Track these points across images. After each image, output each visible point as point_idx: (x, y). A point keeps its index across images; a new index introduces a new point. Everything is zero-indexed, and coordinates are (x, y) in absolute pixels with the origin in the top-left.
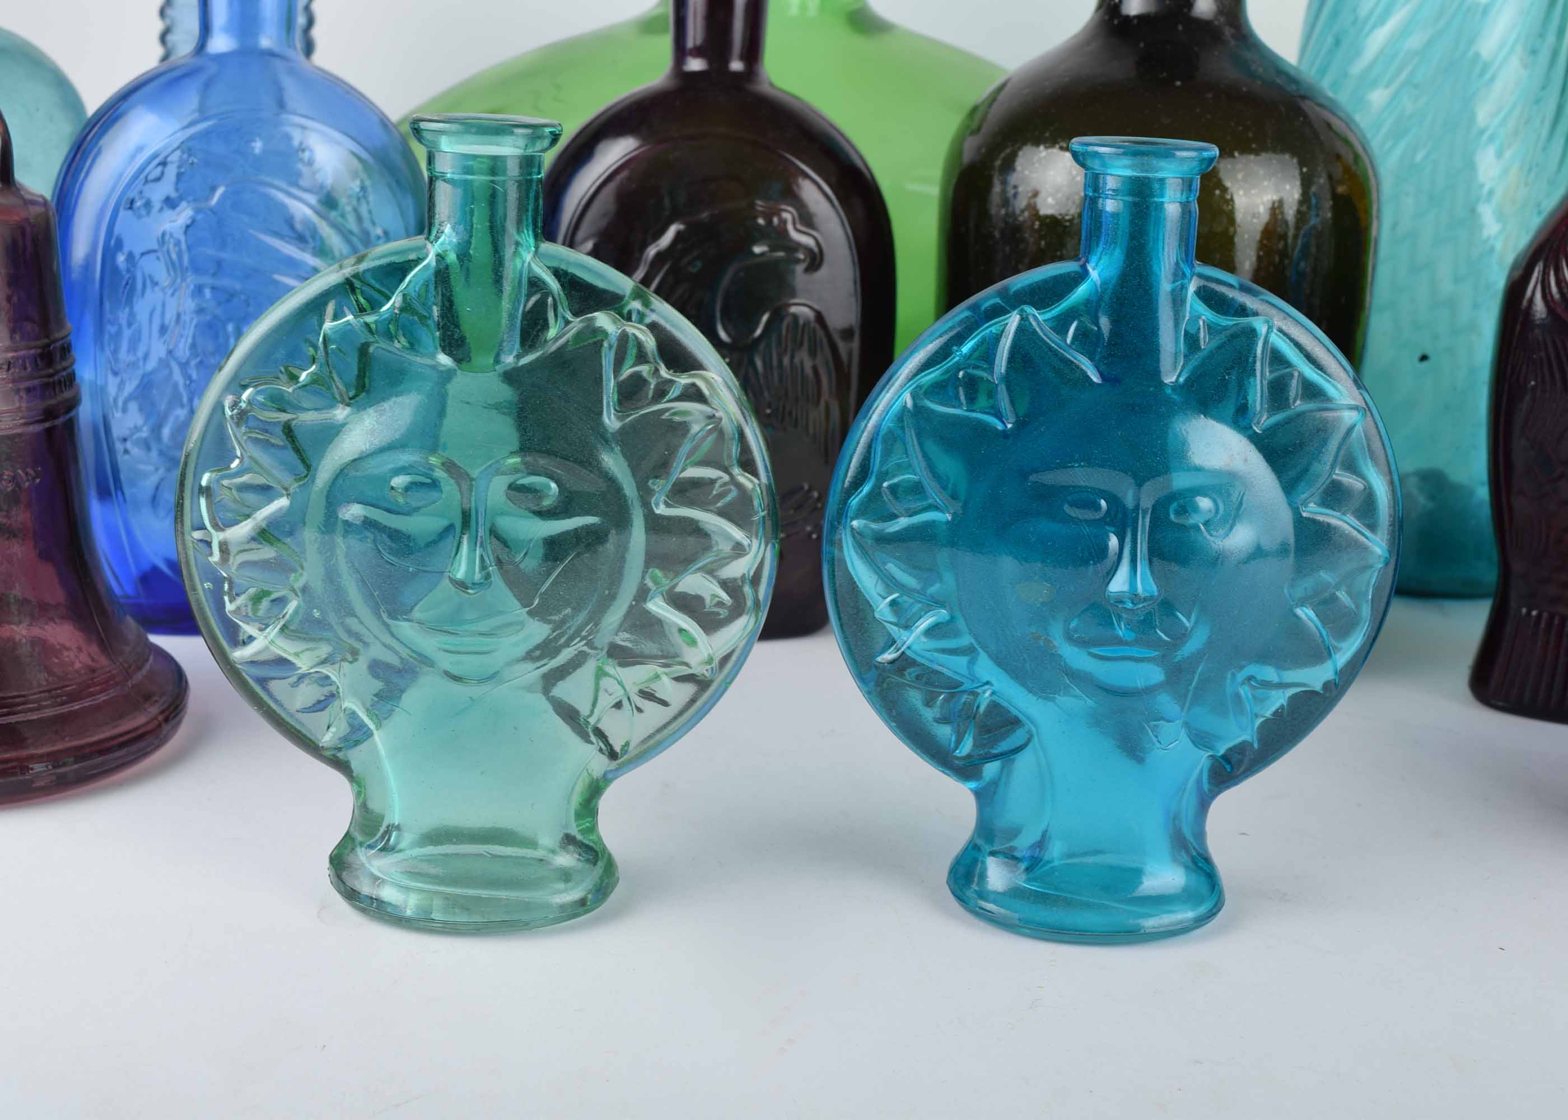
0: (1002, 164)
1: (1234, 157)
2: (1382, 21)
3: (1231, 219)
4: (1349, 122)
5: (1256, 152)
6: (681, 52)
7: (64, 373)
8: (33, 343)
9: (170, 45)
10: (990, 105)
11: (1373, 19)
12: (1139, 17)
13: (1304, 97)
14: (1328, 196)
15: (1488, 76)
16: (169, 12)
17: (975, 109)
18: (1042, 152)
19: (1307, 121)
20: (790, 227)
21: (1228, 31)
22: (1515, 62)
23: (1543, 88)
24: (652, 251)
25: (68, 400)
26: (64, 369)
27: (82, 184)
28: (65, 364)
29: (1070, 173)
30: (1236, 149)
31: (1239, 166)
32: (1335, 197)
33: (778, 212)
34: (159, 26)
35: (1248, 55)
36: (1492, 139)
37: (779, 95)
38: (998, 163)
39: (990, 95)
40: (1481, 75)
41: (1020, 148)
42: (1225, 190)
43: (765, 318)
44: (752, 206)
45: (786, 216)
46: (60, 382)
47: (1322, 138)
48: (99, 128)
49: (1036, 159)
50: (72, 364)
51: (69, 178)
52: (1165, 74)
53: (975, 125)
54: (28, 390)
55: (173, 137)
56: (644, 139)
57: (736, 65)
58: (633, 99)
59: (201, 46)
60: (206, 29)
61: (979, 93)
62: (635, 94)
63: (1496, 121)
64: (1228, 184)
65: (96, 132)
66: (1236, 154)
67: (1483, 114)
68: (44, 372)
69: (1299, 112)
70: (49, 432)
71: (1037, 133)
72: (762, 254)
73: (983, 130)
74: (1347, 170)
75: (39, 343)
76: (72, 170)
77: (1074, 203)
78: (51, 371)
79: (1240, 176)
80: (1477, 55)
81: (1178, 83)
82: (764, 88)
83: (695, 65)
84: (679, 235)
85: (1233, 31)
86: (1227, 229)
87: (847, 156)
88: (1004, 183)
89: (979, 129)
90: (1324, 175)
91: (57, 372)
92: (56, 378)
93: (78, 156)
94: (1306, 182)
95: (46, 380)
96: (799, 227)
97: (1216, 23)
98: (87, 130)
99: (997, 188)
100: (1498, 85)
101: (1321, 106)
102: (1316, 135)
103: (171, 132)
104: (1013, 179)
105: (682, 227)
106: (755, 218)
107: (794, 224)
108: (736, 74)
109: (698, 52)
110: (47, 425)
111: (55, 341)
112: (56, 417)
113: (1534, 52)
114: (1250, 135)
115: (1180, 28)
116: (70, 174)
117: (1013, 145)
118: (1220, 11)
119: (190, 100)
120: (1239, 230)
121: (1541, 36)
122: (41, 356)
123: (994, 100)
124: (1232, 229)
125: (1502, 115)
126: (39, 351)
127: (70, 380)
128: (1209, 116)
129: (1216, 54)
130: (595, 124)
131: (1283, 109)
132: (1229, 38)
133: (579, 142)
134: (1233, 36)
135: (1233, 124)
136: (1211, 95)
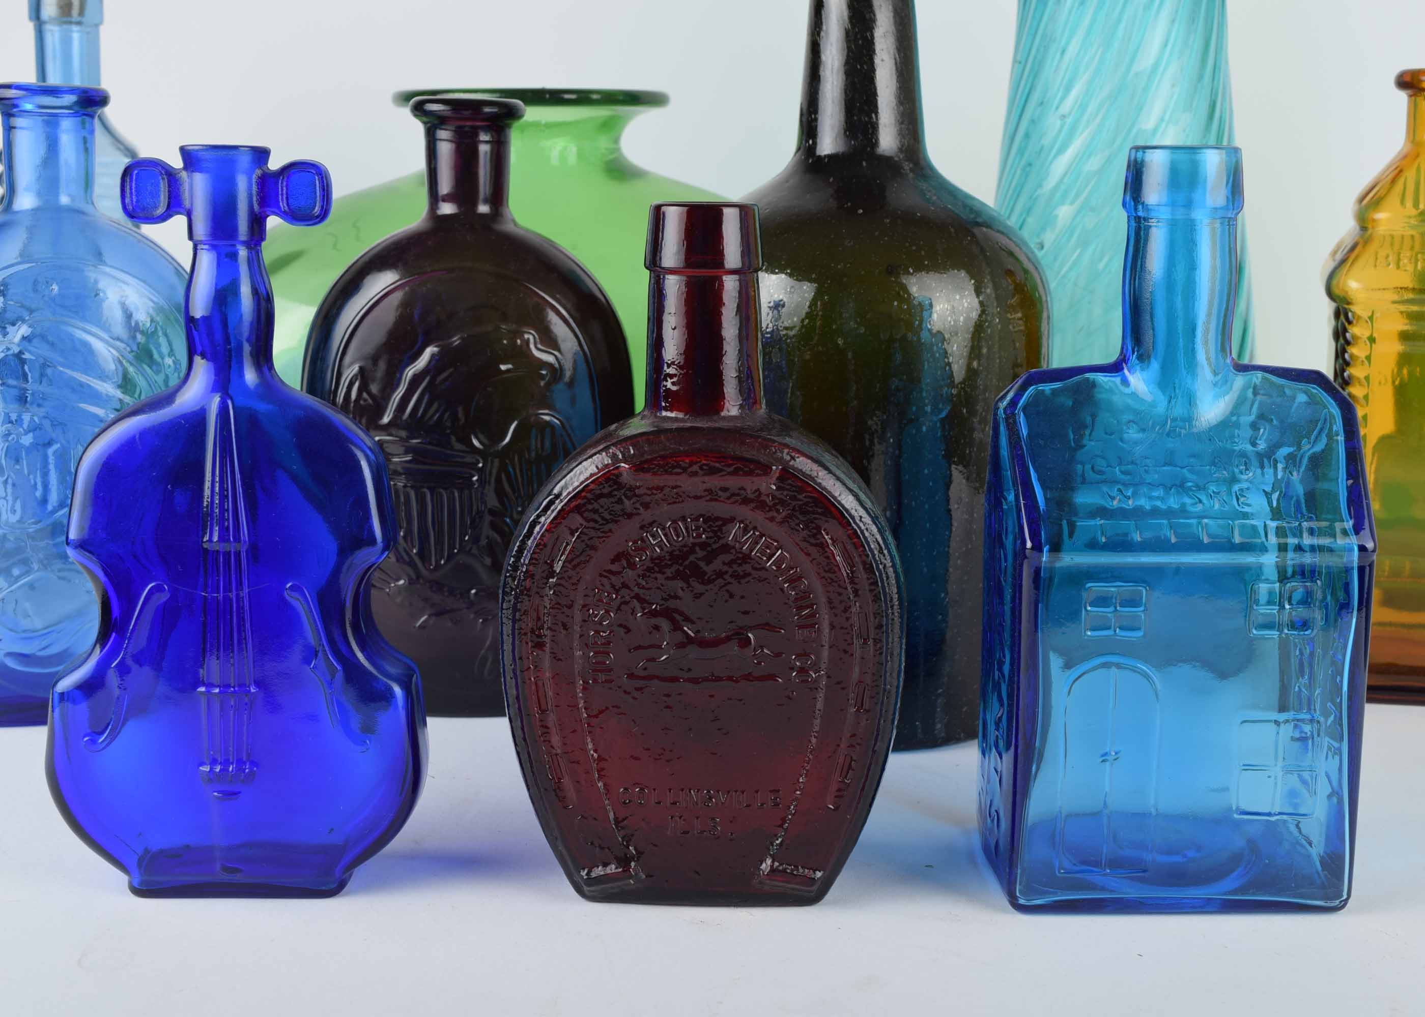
6: (434, 197)
12: (830, 157)
20: (532, 346)
21: (907, 166)
24: (410, 372)
30: (911, 266)
33: (521, 334)
35: (924, 185)
37: (521, 232)
43: (513, 425)
44: (497, 329)
45: (528, 337)
52: (849, 204)
57: (483, 208)
58: (391, 240)
59: (8, 204)
62: (394, 235)
66: (911, 270)
72: (508, 371)
79: (914, 289)
81: (861, 211)
82: (508, 227)
83: (447, 209)
84: (434, 356)
85: (911, 165)
87: (586, 286)
96: (539, 346)
97: (897, 159)
105: (436, 349)
106: (501, 339)
107: (536, 344)
108: (483, 216)
109: (447, 199)
114: (923, 253)
115: (864, 164)
118: (899, 148)
128: (886, 238)
129: (896, 185)
130: (360, 263)
131: (952, 230)
132: (908, 172)
133: (347, 278)
134: (911, 170)
135: (907, 244)
136: (888, 221)
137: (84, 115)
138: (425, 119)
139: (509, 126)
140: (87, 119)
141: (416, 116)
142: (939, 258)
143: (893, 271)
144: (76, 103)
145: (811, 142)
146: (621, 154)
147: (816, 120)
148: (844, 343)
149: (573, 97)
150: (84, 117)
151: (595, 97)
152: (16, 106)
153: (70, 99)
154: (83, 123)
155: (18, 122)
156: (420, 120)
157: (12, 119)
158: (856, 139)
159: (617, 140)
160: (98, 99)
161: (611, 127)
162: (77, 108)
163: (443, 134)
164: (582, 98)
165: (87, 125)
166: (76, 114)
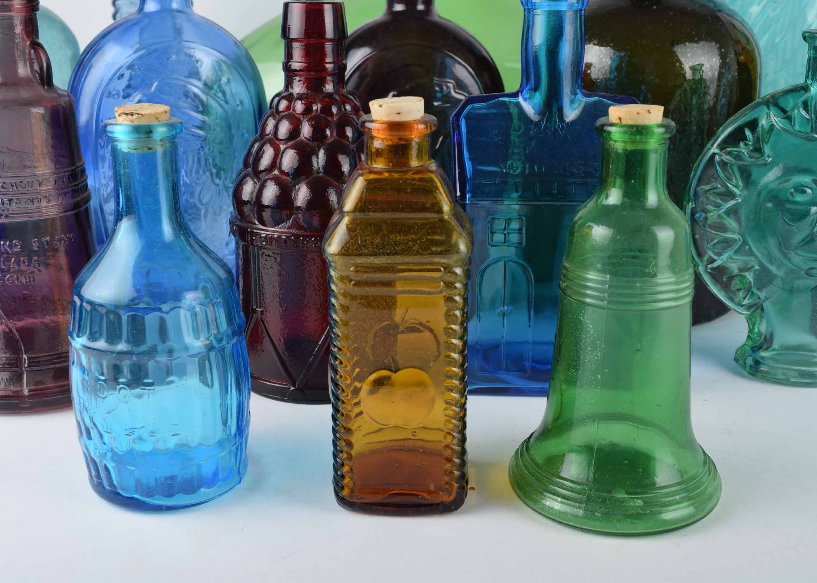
4: (742, 22)
5: (697, 42)
6: (391, 1)
7: (83, 184)
8: (66, 169)
9: (117, 6)
13: (719, 11)
14: (736, 64)
19: (723, 25)
20: (452, 91)
25: (85, 198)
26: (83, 181)
28: (83, 179)
29: (599, 57)
30: (687, 41)
31: (688, 48)
32: (739, 63)
33: (445, 84)
37: (443, 21)
43: (441, 139)
44: (432, 80)
45: (450, 85)
46: (81, 188)
47: (731, 33)
50: (87, 179)
52: (647, 3)
54: (65, 194)
56: (374, 48)
57: (421, 7)
58: (366, 27)
59: (141, 9)
62: (368, 24)
66: (687, 43)
68: (73, 184)
69: (719, 19)
70: (77, 215)
72: (438, 106)
74: (744, 49)
75: (70, 169)
77: (602, 73)
78: (77, 183)
79: (689, 55)
81: (655, 7)
82: (436, 19)
83: (399, 7)
87: (480, 52)
90: (733, 53)
91: (80, 184)
92: (79, 186)
94: (723, 57)
95: (74, 188)
96: (457, 91)
101: (728, 15)
102: (728, 31)
105: (395, 93)
106: (434, 87)
107: (454, 89)
108: (420, 11)
109: (399, 2)
110: (76, 211)
111: (78, 168)
112: (80, 207)
114: (694, 33)
119: (134, 37)
122: (71, 175)
126: (70, 173)
127: (85, 187)
128: (671, 24)
131: (710, 18)
135: (684, 28)
136: (672, 13)
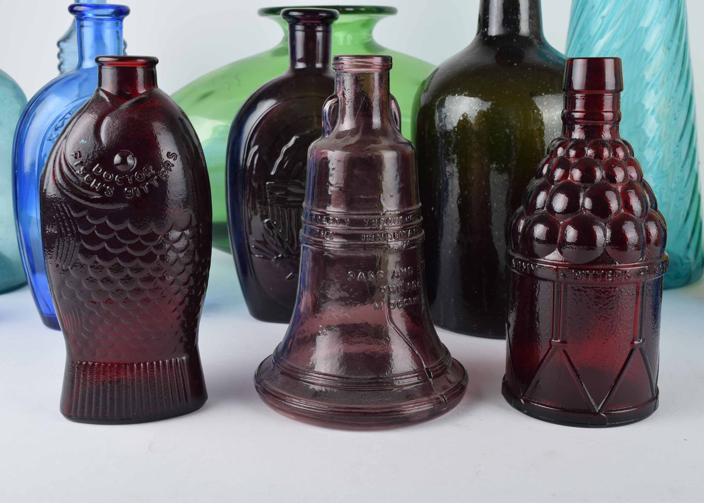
0: (439, 103)
1: (542, 95)
2: (602, 36)
3: (542, 123)
5: (552, 93)
6: (294, 60)
9: (62, 70)
10: (432, 79)
11: (598, 36)
12: (496, 37)
15: (650, 59)
16: (62, 55)
17: (424, 82)
18: (457, 97)
21: (536, 41)
22: (661, 52)
23: (674, 64)
24: (284, 149)
27: (28, 128)
29: (470, 105)
31: (545, 99)
34: (57, 62)
35: (545, 51)
36: (652, 86)
38: (437, 103)
39: (431, 74)
40: (646, 60)
41: (447, 96)
42: (539, 110)
48: (35, 104)
49: (454, 100)
51: (22, 126)
52: (509, 61)
53: (425, 88)
55: (67, 107)
56: (278, 99)
57: (319, 65)
58: (272, 82)
59: (80, 65)
60: (81, 58)
61: (425, 75)
62: (274, 80)
63: (654, 79)
64: (540, 107)
65: (34, 106)
67: (648, 75)
71: (454, 89)
73: (429, 89)
76: (24, 122)
79: (545, 104)
80: (644, 50)
81: (516, 64)
82: (331, 75)
83: (300, 66)
84: (296, 141)
85: (538, 41)
86: (541, 127)
88: (440, 112)
89: (427, 89)
93: (26, 116)
97: (531, 38)
98: (28, 107)
99: (437, 115)
100: (654, 63)
103: (67, 104)
104: (444, 110)
105: (298, 137)
108: (319, 69)
109: (301, 60)
113: (669, 49)
114: (549, 85)
115: (515, 40)
116: (23, 124)
117: (443, 95)
118: (531, 33)
119: (74, 91)
120: (546, 127)
121: (672, 41)
123: (433, 77)
124: (543, 127)
125: (656, 76)
128: (530, 78)
129: (531, 51)
130: (257, 94)
132: (537, 44)
133: (250, 101)
134: (538, 43)
135: (541, 81)
136: (530, 69)
137: (118, 19)
138: (289, 20)
139: (331, 23)
140: (119, 22)
141: (284, 18)
142: (557, 88)
143: (533, 94)
144: (113, 13)
145: (486, 30)
146: (373, 40)
147: (488, 18)
148: (510, 132)
149: (351, 9)
150: (117, 20)
151: (362, 9)
152: (84, 15)
153: (111, 11)
154: (117, 23)
155: (85, 23)
156: (287, 21)
157: (81, 22)
158: (510, 28)
159: (371, 32)
160: (124, 11)
161: (368, 25)
162: (114, 16)
163: (299, 27)
164: (356, 10)
165: (119, 25)
166: (113, 19)
